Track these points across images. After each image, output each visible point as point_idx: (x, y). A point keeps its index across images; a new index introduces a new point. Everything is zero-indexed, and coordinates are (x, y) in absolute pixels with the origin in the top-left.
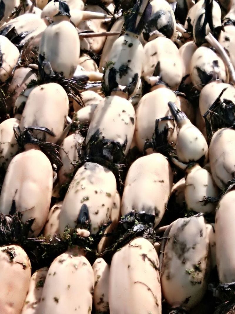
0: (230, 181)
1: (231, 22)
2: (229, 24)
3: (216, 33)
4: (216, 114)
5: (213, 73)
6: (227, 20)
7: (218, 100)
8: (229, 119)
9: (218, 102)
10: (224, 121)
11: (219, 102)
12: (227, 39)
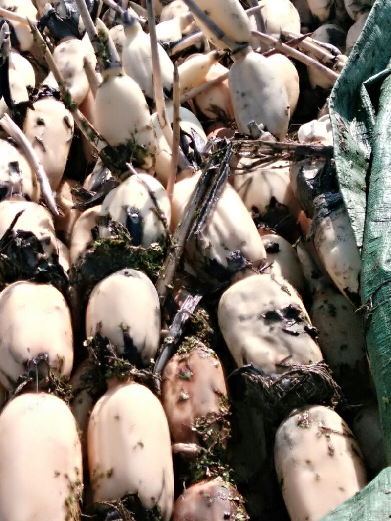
0: (21, 377)
1: (49, 93)
2: (46, 97)
3: (18, 113)
4: (6, 257)
5: (7, 184)
6: (44, 89)
7: (10, 232)
8: (28, 265)
9: (10, 236)
10: (19, 269)
11: (12, 235)
12: (40, 123)
